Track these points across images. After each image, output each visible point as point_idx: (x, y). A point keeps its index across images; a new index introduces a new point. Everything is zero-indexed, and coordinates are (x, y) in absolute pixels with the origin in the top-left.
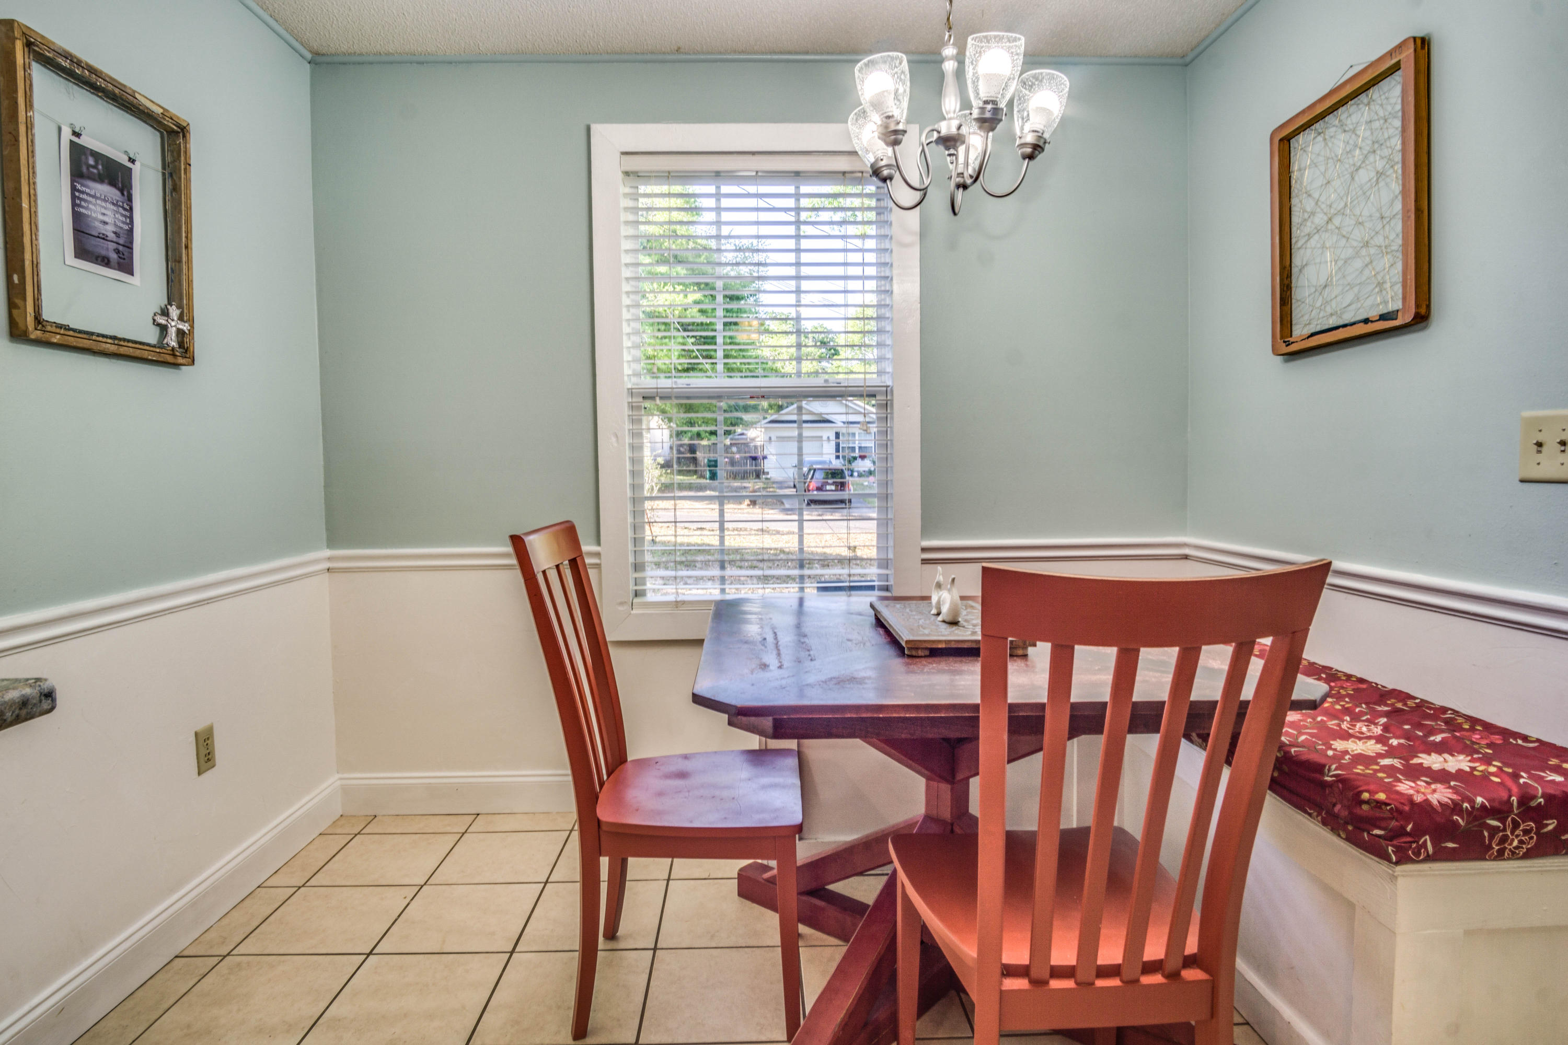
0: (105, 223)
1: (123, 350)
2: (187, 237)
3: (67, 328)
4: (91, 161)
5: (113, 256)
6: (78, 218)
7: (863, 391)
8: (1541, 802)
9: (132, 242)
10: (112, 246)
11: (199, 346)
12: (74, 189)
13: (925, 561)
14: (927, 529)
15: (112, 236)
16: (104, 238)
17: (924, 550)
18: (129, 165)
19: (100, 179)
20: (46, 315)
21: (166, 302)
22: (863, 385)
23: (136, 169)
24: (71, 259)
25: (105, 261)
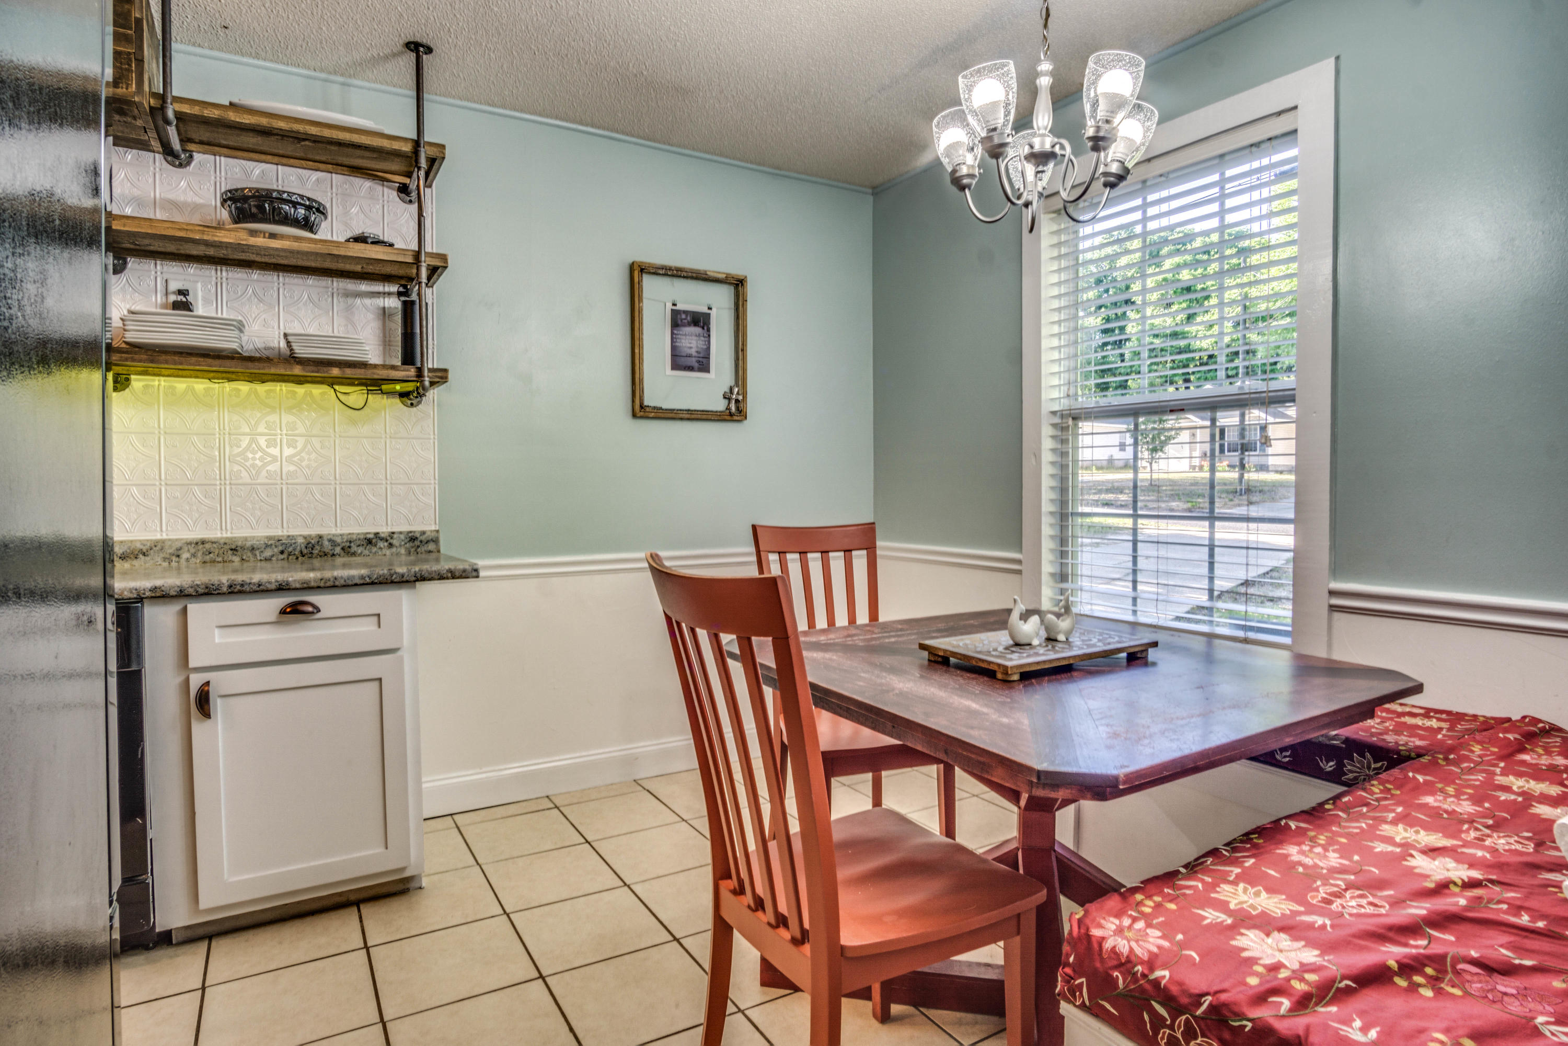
0: (691, 348)
1: (693, 416)
2: (743, 345)
3: (661, 408)
4: (683, 316)
5: (696, 365)
6: (674, 348)
7: (1265, 398)
8: (1245, 1026)
9: (709, 354)
10: (694, 359)
11: (751, 406)
12: (672, 333)
13: (1333, 608)
14: (1336, 570)
15: (694, 354)
16: (690, 356)
17: (1332, 593)
18: (709, 311)
19: (689, 324)
20: (646, 403)
21: (733, 383)
22: (1265, 389)
23: (713, 313)
24: (669, 371)
25: (690, 368)
